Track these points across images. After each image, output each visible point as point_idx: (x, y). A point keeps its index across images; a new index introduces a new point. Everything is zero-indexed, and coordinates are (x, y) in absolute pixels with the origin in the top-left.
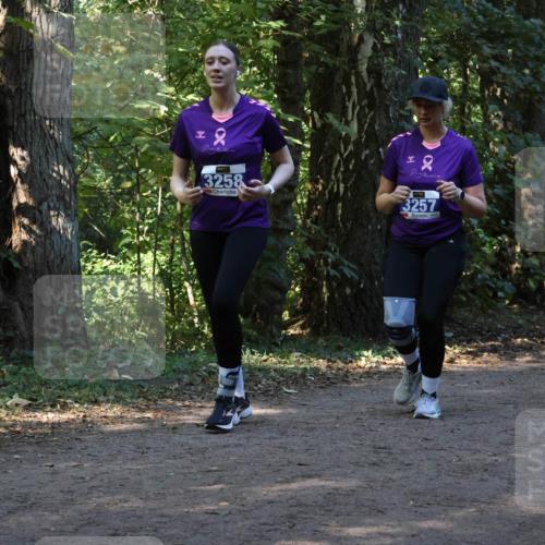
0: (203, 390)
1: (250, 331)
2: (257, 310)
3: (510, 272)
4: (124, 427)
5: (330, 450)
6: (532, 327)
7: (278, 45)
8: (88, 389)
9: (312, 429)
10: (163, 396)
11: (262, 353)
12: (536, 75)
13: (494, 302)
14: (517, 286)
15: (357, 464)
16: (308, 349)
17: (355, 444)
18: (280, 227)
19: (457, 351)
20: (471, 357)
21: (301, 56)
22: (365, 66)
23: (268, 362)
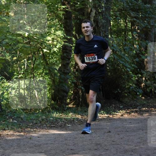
0: (40, 125)
1: (56, 106)
2: (58, 99)
3: (141, 86)
4: (14, 138)
5: (81, 145)
6: (149, 104)
7: (64, 13)
8: (2, 125)
9: (76, 138)
10: (27, 128)
11: (60, 113)
12: (149, 22)
13: (136, 96)
14: (144, 91)
15: (90, 149)
16: (75, 111)
17: (89, 143)
18: (66, 72)
19: (124, 112)
20: (129, 114)
21: (72, 16)
22: (93, 19)
23: (62, 116)
